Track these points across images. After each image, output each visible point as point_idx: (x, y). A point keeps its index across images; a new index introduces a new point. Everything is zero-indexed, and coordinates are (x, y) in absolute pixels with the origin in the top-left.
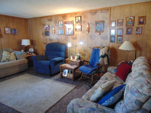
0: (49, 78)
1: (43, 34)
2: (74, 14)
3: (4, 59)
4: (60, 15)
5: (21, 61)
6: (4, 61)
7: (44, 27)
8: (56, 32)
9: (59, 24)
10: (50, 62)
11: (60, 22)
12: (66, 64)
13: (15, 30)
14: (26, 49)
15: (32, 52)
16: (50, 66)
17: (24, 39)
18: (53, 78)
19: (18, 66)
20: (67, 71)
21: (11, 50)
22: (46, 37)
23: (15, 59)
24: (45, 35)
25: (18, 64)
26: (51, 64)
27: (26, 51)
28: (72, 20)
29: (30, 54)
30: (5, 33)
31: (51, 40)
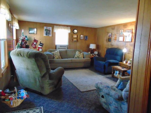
0: (103, 75)
1: (106, 40)
2: (134, 23)
3: (76, 56)
4: (121, 24)
5: (86, 59)
6: (76, 58)
7: (108, 34)
8: (116, 39)
9: (120, 32)
10: (106, 63)
11: (121, 30)
12: (118, 66)
13: (86, 37)
14: (92, 51)
15: (96, 54)
16: (104, 66)
17: (92, 44)
18: (105, 76)
19: (83, 63)
20: (118, 72)
21: (81, 51)
22: (109, 43)
23: (83, 58)
24: (108, 41)
25: (84, 61)
26: (106, 64)
27: (92, 53)
28: (132, 29)
29: (95, 55)
30: (80, 39)
31: (112, 45)
